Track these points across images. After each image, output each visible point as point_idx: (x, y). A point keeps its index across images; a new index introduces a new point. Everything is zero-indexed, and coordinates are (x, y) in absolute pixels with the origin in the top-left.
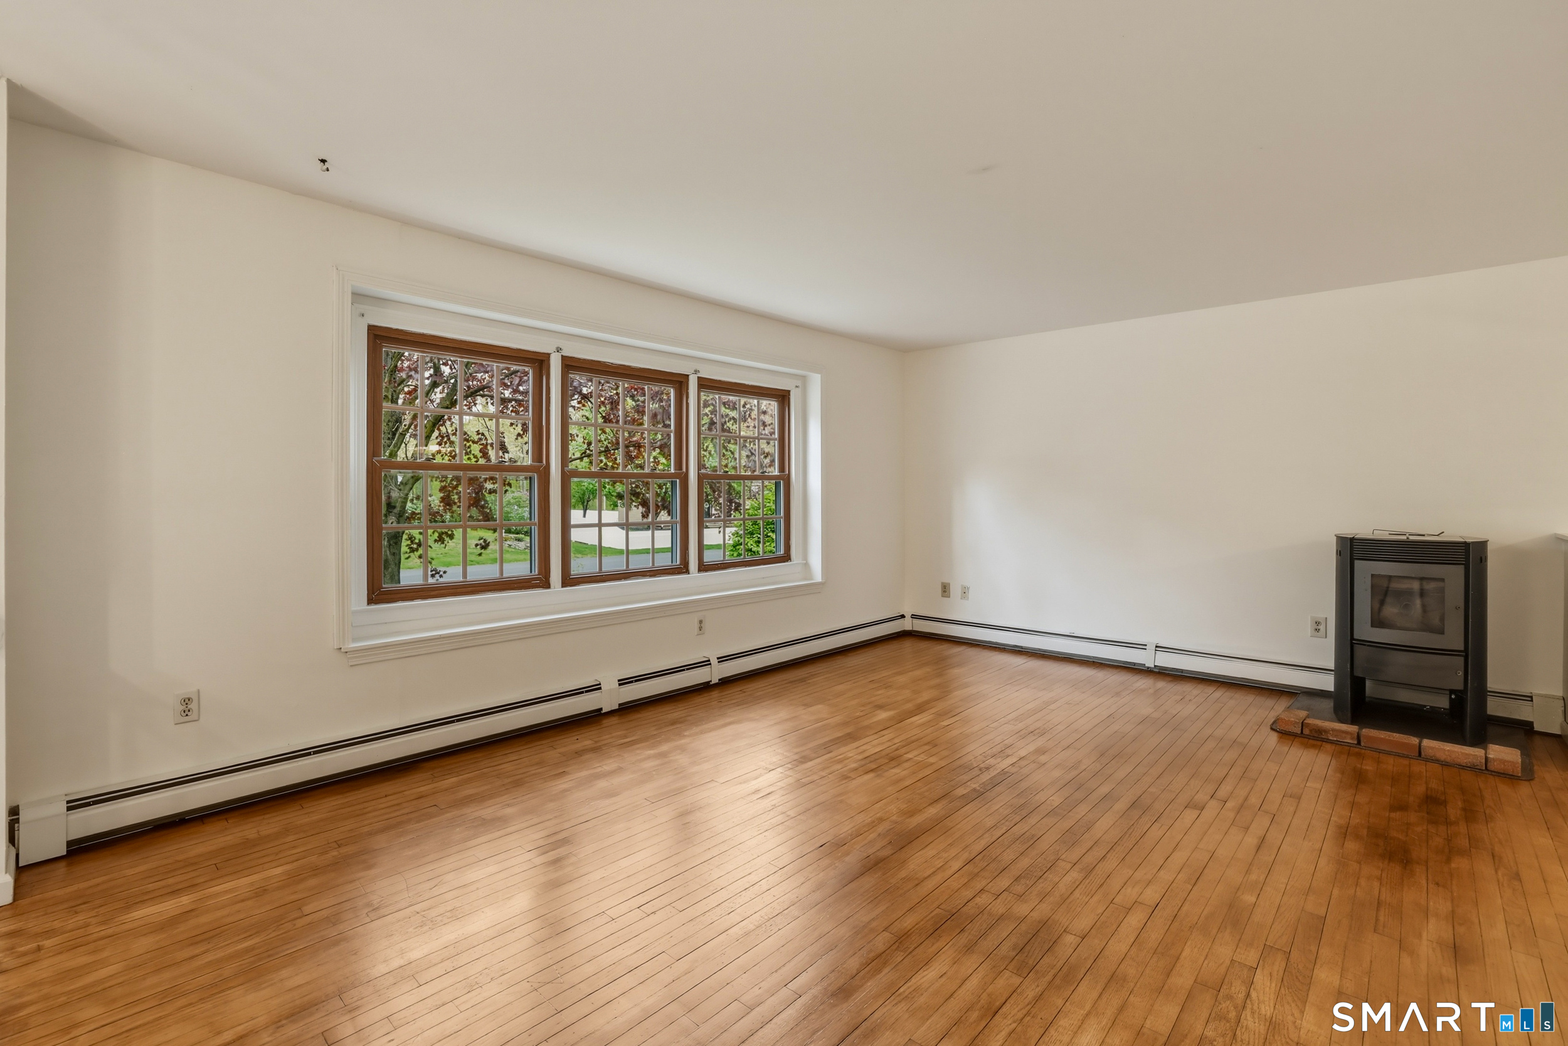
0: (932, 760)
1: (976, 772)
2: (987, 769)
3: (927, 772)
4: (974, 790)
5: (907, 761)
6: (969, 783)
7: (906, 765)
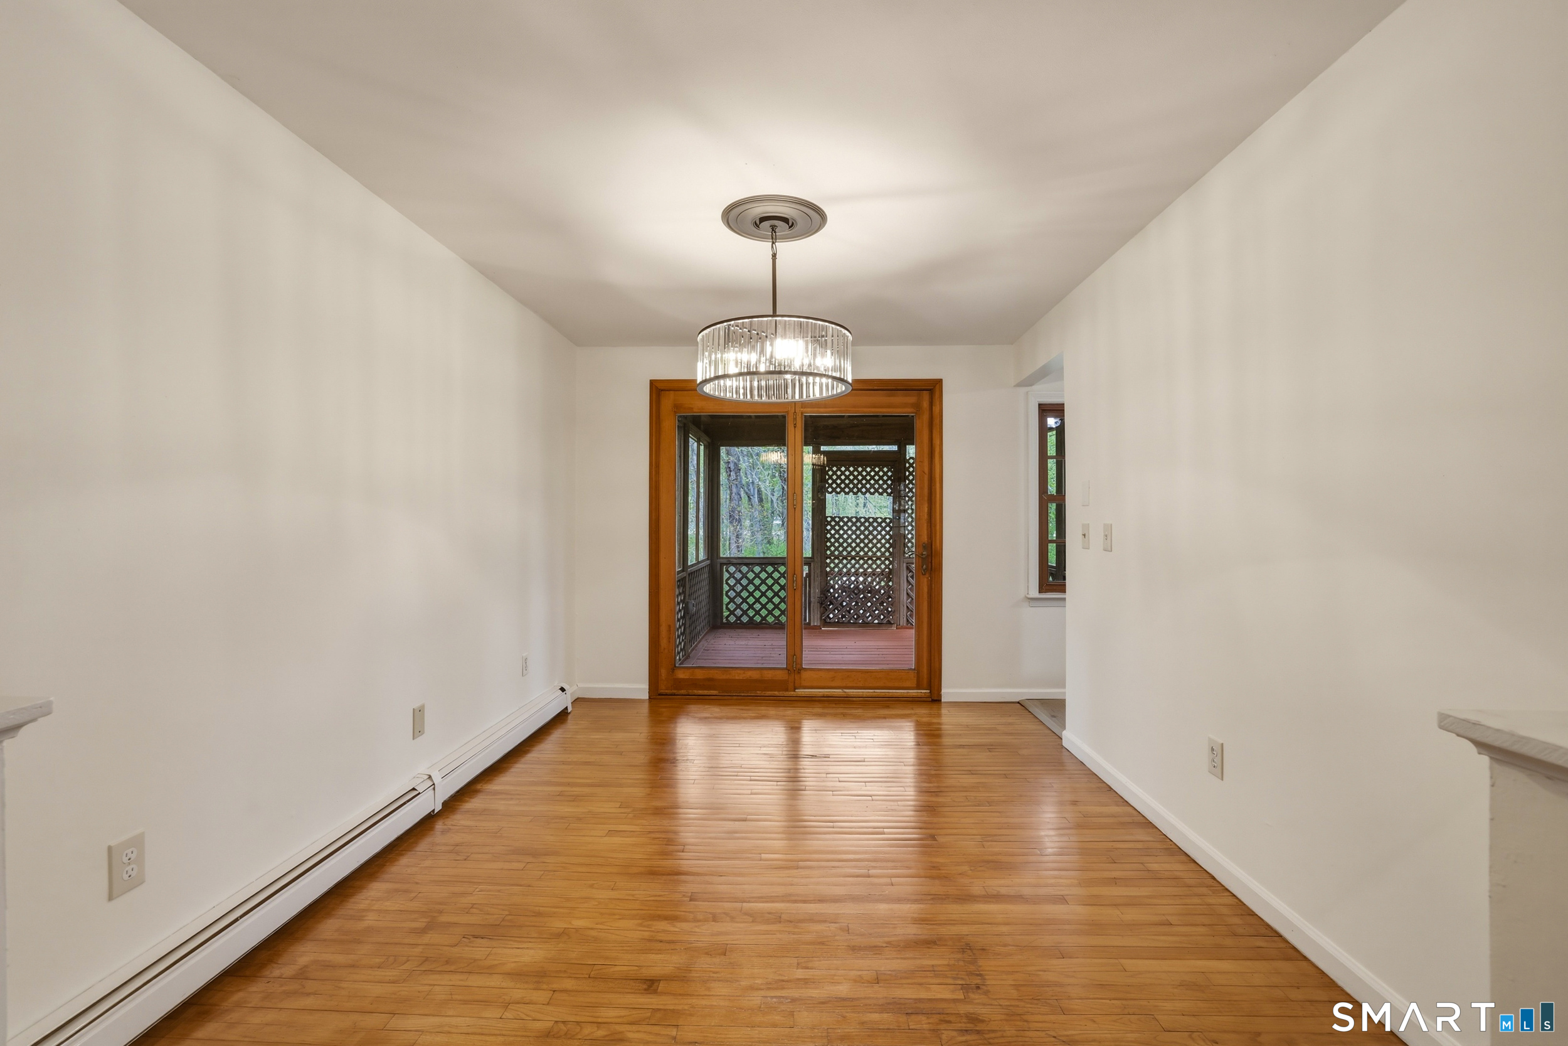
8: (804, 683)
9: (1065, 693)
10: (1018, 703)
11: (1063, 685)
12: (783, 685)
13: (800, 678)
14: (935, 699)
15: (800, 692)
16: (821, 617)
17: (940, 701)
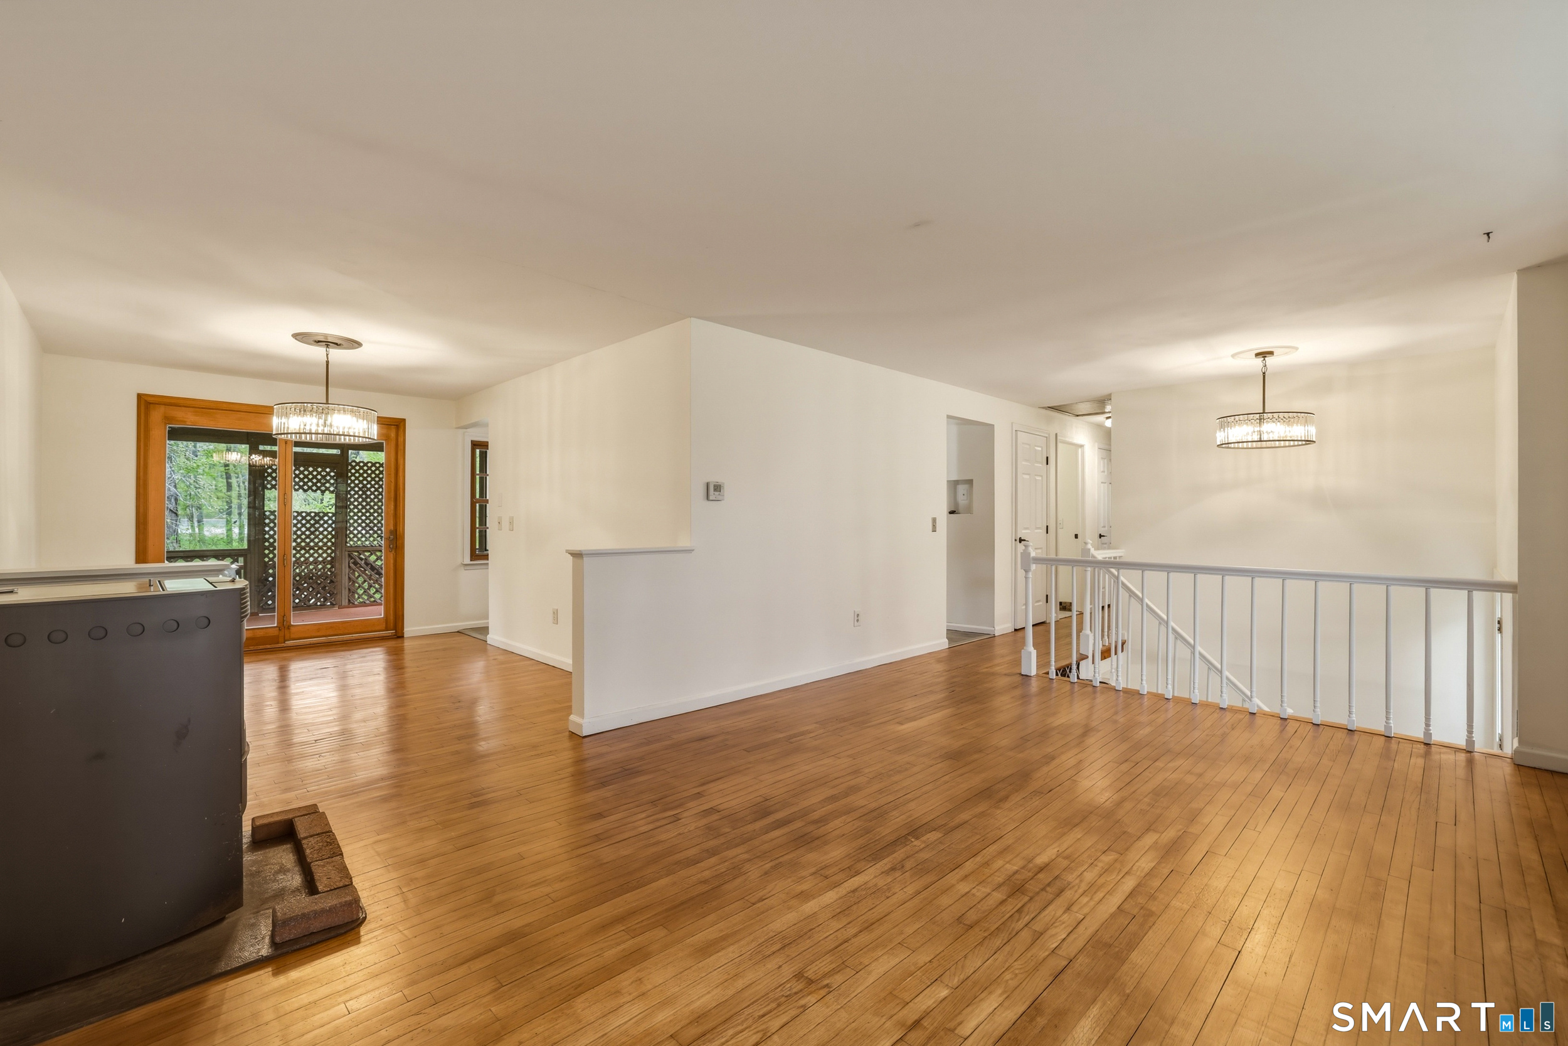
0: (963, 888)
1: (909, 864)
2: (893, 869)
3: (969, 866)
4: (917, 838)
5: (1000, 886)
6: (923, 846)
7: (999, 879)
8: (293, 636)
9: (488, 623)
10: (458, 632)
11: (487, 617)
12: (274, 640)
13: (290, 632)
14: (399, 636)
15: (289, 643)
16: (259, 604)
17: (403, 637)
